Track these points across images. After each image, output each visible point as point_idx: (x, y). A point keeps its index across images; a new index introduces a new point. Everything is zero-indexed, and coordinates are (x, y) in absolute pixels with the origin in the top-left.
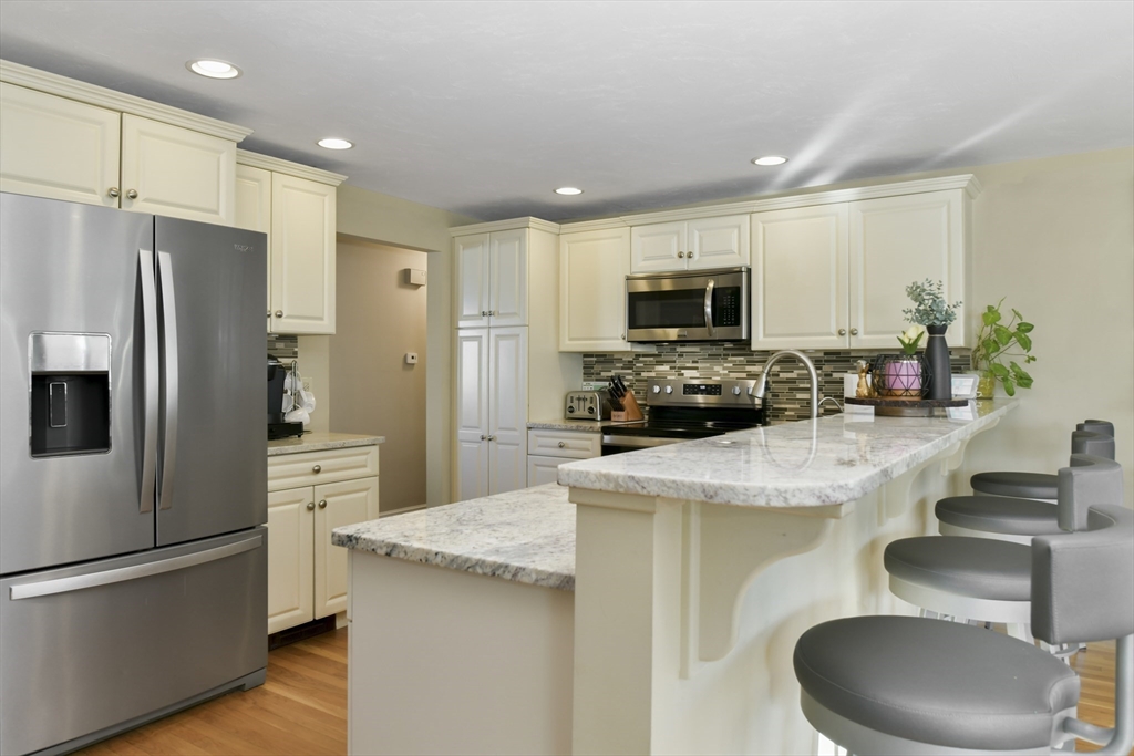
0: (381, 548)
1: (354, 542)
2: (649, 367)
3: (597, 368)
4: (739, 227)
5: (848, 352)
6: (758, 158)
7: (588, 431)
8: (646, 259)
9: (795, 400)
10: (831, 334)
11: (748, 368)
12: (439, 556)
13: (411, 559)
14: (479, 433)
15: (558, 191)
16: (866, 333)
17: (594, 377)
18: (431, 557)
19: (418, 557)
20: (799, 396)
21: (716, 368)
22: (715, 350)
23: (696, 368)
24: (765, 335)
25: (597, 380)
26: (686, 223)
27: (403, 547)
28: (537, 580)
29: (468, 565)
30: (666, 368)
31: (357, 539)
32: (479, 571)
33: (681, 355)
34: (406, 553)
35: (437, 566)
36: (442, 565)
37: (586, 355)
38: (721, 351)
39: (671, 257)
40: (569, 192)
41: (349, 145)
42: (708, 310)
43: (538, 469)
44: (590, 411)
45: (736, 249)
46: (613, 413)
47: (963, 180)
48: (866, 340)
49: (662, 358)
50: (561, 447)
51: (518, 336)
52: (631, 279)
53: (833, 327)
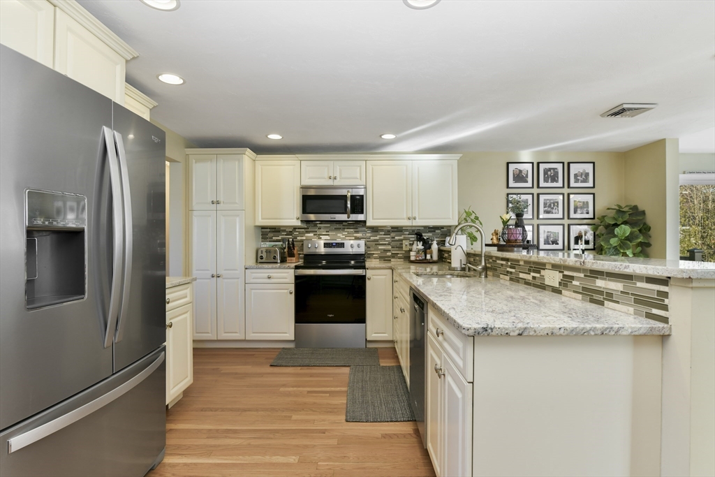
0: (514, 331)
1: (490, 331)
2: (302, 234)
3: (270, 235)
4: (360, 166)
5: (402, 227)
6: (382, 135)
7: (287, 268)
8: (310, 178)
9: (378, 249)
10: (404, 219)
11: (355, 235)
12: (562, 330)
13: (539, 334)
14: (210, 273)
15: (269, 136)
16: (419, 219)
17: (268, 240)
18: (555, 331)
19: (546, 333)
20: (380, 247)
21: (339, 235)
22: (338, 226)
23: (328, 235)
24: (373, 219)
25: (270, 241)
26: (332, 162)
27: (532, 328)
28: (632, 332)
29: (584, 331)
30: (311, 235)
31: (491, 329)
32: (592, 333)
33: (320, 228)
34: (535, 331)
35: (561, 335)
36: (565, 334)
37: (263, 228)
38: (341, 227)
39: (324, 178)
40: (275, 137)
41: (181, 82)
42: (349, 206)
43: (253, 291)
44: (275, 258)
45: (358, 176)
46: (288, 258)
47: (458, 156)
48: (420, 222)
49: (309, 230)
50: (269, 278)
51: (238, 216)
52: (304, 188)
53: (405, 216)
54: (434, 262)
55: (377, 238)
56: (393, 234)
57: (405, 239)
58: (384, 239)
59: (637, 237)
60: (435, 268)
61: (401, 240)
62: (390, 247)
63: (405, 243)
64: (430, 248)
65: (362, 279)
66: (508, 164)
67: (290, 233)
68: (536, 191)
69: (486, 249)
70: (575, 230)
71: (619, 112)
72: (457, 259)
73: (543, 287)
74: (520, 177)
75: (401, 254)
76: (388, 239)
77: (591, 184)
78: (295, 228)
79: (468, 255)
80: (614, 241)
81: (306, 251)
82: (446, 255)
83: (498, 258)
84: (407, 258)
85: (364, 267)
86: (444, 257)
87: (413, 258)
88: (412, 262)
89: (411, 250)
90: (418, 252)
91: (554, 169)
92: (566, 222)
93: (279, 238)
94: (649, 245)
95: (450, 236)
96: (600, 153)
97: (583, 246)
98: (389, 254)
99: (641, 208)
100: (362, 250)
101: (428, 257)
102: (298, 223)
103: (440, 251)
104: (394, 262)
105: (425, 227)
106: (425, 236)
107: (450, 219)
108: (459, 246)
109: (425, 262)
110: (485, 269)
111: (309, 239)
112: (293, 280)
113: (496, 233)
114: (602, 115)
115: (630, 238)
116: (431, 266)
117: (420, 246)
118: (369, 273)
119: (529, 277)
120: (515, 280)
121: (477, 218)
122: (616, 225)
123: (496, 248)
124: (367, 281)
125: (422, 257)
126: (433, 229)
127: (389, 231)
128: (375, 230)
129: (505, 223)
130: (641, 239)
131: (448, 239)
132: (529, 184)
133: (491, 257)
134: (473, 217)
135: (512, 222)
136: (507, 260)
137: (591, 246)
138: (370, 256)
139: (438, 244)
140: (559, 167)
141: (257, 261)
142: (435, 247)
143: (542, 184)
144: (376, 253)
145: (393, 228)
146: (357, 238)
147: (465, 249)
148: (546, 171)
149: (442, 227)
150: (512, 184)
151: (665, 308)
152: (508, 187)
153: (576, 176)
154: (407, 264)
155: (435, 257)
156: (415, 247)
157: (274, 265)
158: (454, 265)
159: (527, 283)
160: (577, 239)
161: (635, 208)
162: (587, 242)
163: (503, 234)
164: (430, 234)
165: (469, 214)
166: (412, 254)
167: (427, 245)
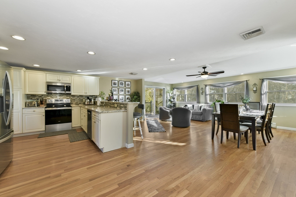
1: (103, 112)
2: (46, 97)
3: (31, 97)
4: (69, 78)
5: (83, 95)
6: (77, 70)
7: (41, 108)
8: (50, 79)
9: (75, 102)
15: (34, 65)
17: (30, 99)
21: (61, 97)
23: (57, 97)
24: (73, 93)
26: (59, 75)
30: (50, 97)
33: (53, 95)
37: (28, 95)
38: (62, 95)
39: (56, 80)
42: (65, 89)
43: (26, 116)
44: (34, 105)
45: (68, 80)
46: (40, 105)
47: (99, 78)
48: (88, 94)
49: (49, 96)
50: (34, 111)
51: (19, 91)
52: (47, 82)
53: (84, 92)
54: (92, 105)
55: (75, 98)
56: (80, 97)
57: (84, 99)
58: (77, 99)
59: (138, 98)
60: (93, 106)
61: (83, 99)
62: (79, 101)
63: (83, 100)
64: (91, 101)
65: (71, 110)
66: (112, 80)
67: (40, 97)
68: (118, 87)
69: (105, 101)
70: (127, 97)
71: (132, 74)
72: (99, 104)
73: (115, 107)
74: (115, 84)
75: (82, 103)
76: (78, 99)
77: (130, 87)
78: (42, 95)
79: (101, 102)
80: (134, 99)
81: (48, 102)
82: (96, 103)
83: (107, 103)
84: (84, 104)
85: (71, 107)
86: (95, 103)
87: (86, 104)
88: (86, 105)
89: (85, 102)
90: (88, 102)
91: (122, 83)
92: (125, 95)
93: (36, 98)
94: (140, 100)
95: (97, 98)
96: (132, 80)
97: (128, 100)
98: (78, 103)
99: (139, 92)
100: (69, 102)
101: (91, 103)
102: (45, 94)
103: (94, 102)
104: (80, 105)
105: (90, 95)
106: (90, 98)
107: (97, 93)
108: (99, 100)
109: (90, 105)
110: (105, 105)
111: (49, 99)
112: (44, 112)
113: (107, 97)
114: (129, 74)
115: (137, 99)
116: (92, 106)
117: (88, 100)
118: (73, 108)
119: (112, 106)
120: (110, 107)
121: (104, 93)
122: (134, 96)
123: (107, 101)
124: (72, 111)
125: (89, 103)
126: (92, 96)
127: (78, 96)
128: (74, 96)
129: (109, 95)
130: (138, 99)
131: (96, 99)
132: (117, 86)
133: (106, 102)
134: (103, 93)
135: (111, 95)
136: (109, 103)
137: (130, 100)
138: (72, 104)
139: (94, 100)
140: (123, 82)
141: (26, 106)
142: (93, 101)
143: (120, 86)
144: (74, 103)
145: (80, 95)
146: (67, 98)
147: (101, 101)
148: (121, 83)
149: (95, 96)
150: (113, 85)
151: (126, 108)
152: (112, 86)
153: (127, 85)
154: (84, 105)
155: (93, 103)
156: (87, 101)
157: (34, 107)
158: (98, 105)
159: (112, 107)
160: (127, 98)
161: (138, 92)
162: (129, 99)
163: (109, 98)
164: (91, 97)
165: (102, 92)
166: (86, 103)
167: (90, 100)
